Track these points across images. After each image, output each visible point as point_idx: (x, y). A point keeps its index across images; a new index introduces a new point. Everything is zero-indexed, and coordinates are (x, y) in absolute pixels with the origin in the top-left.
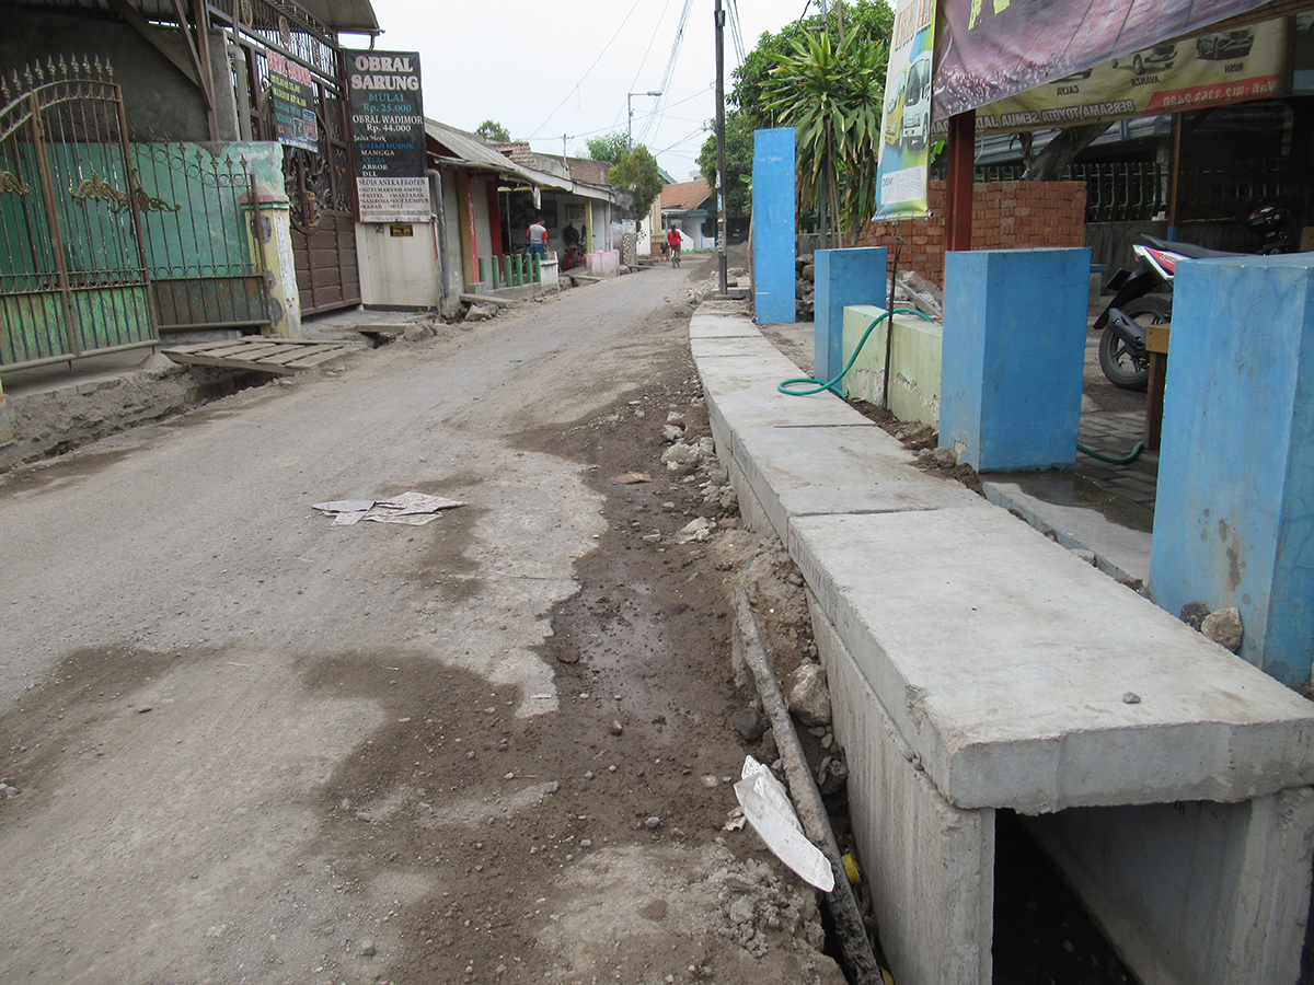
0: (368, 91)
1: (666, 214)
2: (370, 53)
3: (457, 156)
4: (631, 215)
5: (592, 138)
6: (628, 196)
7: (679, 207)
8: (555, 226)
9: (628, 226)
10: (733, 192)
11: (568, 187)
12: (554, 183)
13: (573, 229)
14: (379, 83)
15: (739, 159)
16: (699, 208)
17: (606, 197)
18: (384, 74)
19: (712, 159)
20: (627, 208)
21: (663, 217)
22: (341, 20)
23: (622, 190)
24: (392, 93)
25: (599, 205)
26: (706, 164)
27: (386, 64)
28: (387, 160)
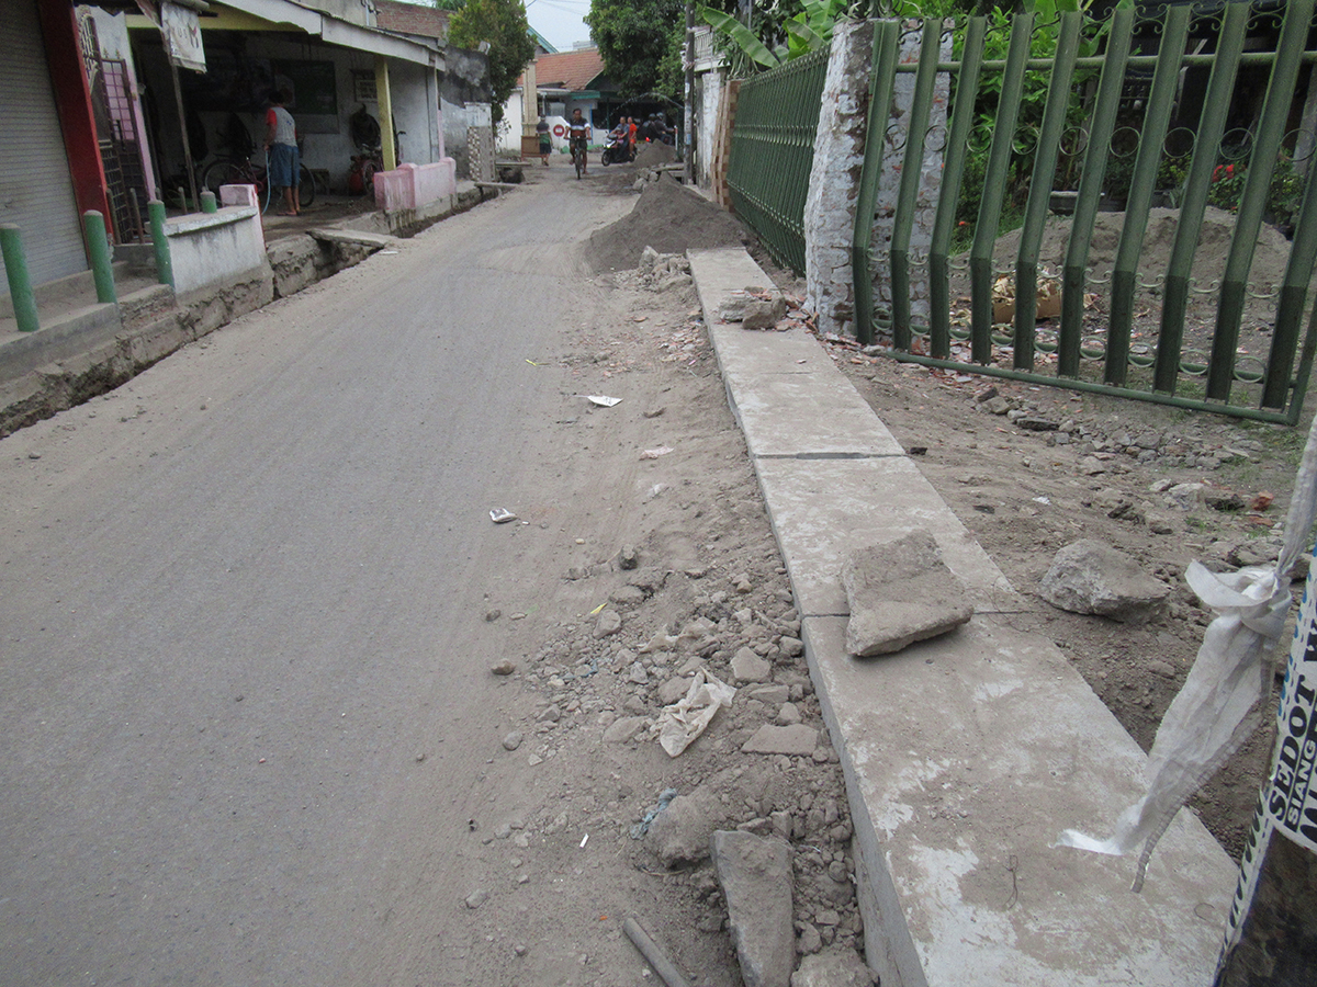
1: (544, 94)
4: (483, 95)
6: (477, 62)
7: (560, 85)
9: (480, 115)
10: (636, 66)
11: (312, 25)
13: (367, 116)
15: (646, 18)
16: (588, 87)
19: (606, 17)
20: (476, 82)
21: (540, 99)
26: (598, 25)
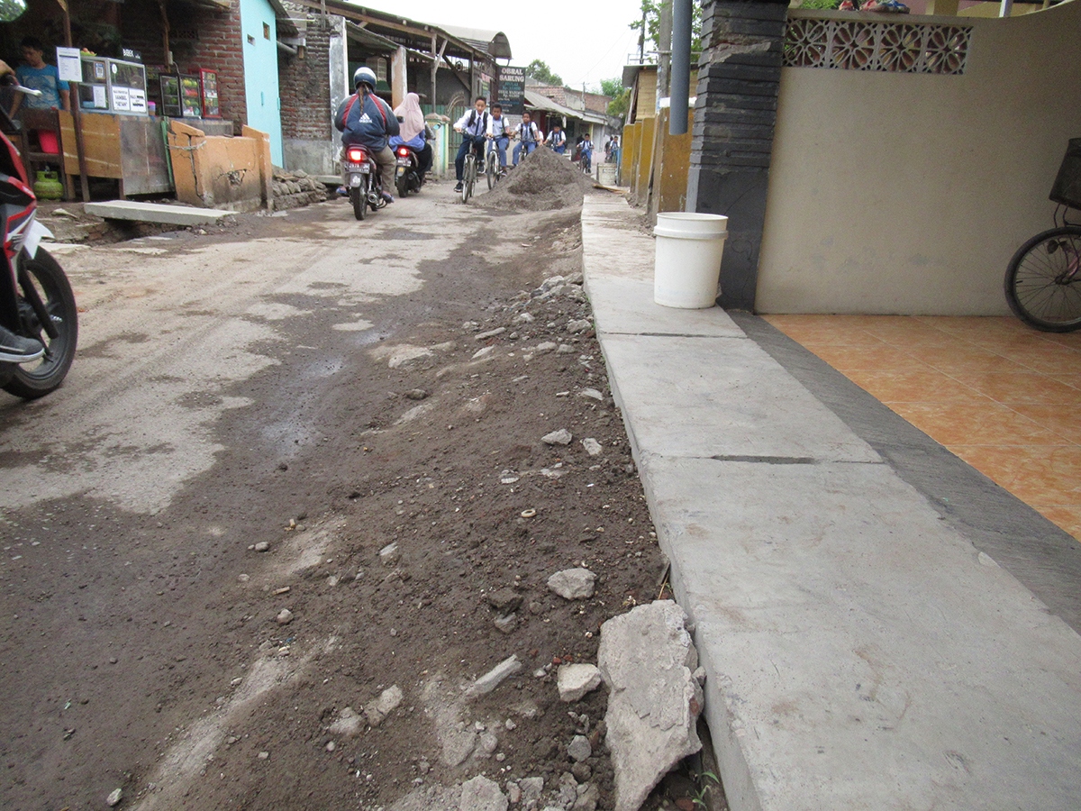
0: (505, 82)
2: (507, 67)
3: (531, 104)
5: (605, 79)
8: (573, 135)
12: (574, 114)
14: (510, 79)
17: (602, 122)
18: (511, 75)
22: (498, 53)
23: (614, 117)
24: (514, 83)
25: (597, 126)
27: (513, 72)
28: (509, 108)
